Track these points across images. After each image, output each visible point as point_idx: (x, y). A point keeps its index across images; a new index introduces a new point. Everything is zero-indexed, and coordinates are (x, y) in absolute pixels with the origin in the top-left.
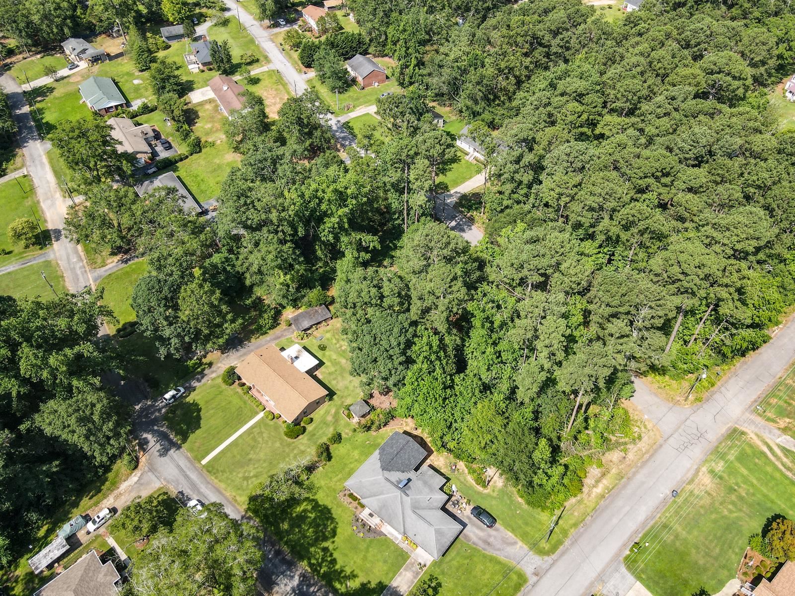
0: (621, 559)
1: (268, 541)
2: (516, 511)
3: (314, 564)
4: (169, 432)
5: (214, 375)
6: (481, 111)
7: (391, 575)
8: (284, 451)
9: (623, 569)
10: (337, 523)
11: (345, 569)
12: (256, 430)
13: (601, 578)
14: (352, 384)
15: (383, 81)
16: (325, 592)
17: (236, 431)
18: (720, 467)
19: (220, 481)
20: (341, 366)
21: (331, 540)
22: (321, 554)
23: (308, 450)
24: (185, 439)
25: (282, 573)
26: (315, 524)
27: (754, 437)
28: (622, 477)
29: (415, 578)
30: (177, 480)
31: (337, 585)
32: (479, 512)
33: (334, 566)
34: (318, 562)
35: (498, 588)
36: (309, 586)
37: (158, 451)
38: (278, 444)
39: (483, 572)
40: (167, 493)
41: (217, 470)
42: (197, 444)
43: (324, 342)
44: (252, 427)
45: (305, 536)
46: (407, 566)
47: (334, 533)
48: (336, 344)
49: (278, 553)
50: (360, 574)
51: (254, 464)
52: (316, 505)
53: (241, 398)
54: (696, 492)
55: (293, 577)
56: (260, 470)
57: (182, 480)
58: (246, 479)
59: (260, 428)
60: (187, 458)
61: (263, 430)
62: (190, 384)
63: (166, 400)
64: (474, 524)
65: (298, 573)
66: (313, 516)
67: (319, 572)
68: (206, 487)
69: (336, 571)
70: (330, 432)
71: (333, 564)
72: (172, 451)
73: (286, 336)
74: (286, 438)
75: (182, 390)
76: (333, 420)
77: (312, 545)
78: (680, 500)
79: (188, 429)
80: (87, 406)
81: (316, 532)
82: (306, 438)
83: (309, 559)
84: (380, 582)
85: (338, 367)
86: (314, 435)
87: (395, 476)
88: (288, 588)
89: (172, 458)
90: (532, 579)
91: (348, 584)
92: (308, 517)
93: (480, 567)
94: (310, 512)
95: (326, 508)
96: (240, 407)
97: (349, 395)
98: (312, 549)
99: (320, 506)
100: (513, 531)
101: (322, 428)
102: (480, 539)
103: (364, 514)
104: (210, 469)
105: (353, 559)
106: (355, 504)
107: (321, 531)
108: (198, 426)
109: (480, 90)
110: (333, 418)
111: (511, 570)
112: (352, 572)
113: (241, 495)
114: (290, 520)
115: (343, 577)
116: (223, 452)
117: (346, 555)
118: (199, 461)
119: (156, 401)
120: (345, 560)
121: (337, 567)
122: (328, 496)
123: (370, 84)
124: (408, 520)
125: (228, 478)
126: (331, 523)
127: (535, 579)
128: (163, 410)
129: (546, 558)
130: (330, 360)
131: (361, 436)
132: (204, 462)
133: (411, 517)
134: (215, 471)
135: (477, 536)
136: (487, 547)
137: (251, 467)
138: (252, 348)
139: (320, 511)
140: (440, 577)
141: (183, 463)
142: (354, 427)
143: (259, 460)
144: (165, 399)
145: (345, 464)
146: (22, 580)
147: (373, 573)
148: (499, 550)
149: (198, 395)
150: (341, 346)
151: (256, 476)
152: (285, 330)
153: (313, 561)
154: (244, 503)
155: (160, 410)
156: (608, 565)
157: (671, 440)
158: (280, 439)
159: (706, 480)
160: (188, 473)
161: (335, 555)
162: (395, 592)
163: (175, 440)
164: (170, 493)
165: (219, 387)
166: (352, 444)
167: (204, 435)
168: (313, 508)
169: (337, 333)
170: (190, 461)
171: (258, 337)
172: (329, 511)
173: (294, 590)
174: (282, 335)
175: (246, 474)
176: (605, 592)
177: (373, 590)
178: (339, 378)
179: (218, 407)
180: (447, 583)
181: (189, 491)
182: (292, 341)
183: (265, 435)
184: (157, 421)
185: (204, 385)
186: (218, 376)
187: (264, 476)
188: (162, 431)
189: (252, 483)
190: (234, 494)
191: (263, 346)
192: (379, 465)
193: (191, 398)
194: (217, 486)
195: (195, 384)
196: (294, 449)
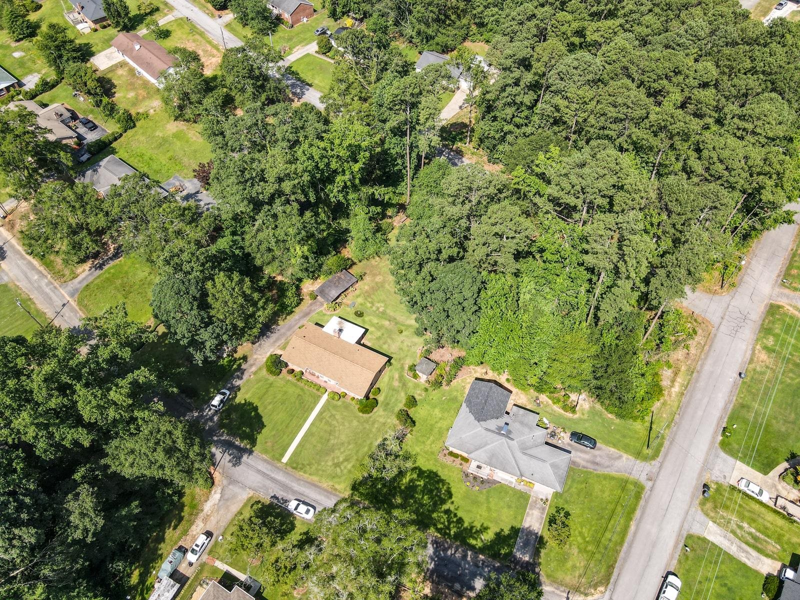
0: (717, 445)
2: (610, 427)
3: (441, 529)
4: (232, 439)
5: (254, 369)
6: (434, 34)
7: (520, 518)
8: (364, 428)
9: (722, 454)
10: (449, 484)
11: (474, 525)
12: (326, 415)
13: (706, 466)
14: (405, 344)
15: (312, 15)
16: (463, 551)
17: (305, 421)
18: (770, 341)
19: (310, 474)
20: (386, 329)
21: (450, 501)
22: (445, 517)
23: (389, 420)
24: (253, 442)
26: (426, 490)
27: (791, 309)
28: (693, 372)
29: (542, 514)
30: (265, 486)
31: (472, 542)
32: (578, 437)
33: (462, 525)
34: (445, 526)
35: (621, 501)
36: (445, 550)
37: (230, 461)
38: (355, 423)
39: (603, 491)
40: (259, 502)
41: (303, 464)
42: (269, 444)
43: (360, 308)
44: (321, 413)
45: (422, 505)
46: (531, 506)
47: (450, 495)
48: (371, 307)
50: (490, 525)
51: (339, 449)
52: (421, 473)
53: (295, 386)
54: (758, 369)
56: (347, 453)
57: (268, 483)
58: (337, 465)
59: (329, 410)
60: (265, 461)
61: (334, 412)
62: (232, 384)
63: (216, 407)
64: (577, 450)
65: (429, 541)
66: (422, 483)
67: (449, 534)
68: (299, 485)
69: (466, 529)
70: (403, 398)
71: (460, 523)
72: (245, 458)
73: (315, 310)
74: (361, 414)
75: (228, 393)
76: (401, 385)
77: (433, 511)
78: (748, 379)
79: (252, 431)
80: (165, 436)
81: (431, 498)
82: (381, 410)
83: (435, 525)
84: (512, 527)
85: (383, 331)
86: (388, 404)
87: (493, 424)
89: (248, 465)
90: (649, 485)
91: (483, 537)
92: (417, 486)
93: (597, 487)
94: (417, 480)
95: (431, 472)
96: (299, 395)
97: (407, 356)
98: (435, 515)
99: (425, 472)
100: (614, 446)
101: (392, 395)
102: (588, 461)
103: (472, 468)
104: (295, 465)
105: (478, 513)
106: (459, 461)
107: (436, 495)
108: (262, 426)
109: (431, 11)
110: (399, 382)
111: (627, 482)
112: (482, 526)
113: (339, 483)
114: (401, 494)
115: (475, 533)
116: (300, 445)
117: (469, 511)
118: (279, 460)
119: (202, 410)
120: (471, 516)
121: (466, 525)
122: (428, 460)
123: (298, 21)
124: (521, 463)
125: (317, 470)
126: (443, 485)
127: (650, 484)
128: (216, 418)
129: (653, 462)
130: (372, 325)
131: (435, 394)
132: (285, 459)
133: (523, 460)
134: (300, 466)
135: (584, 460)
136: (596, 467)
137: (337, 453)
138: (283, 331)
139: (428, 477)
140: (565, 506)
141: (262, 466)
142: (423, 387)
143: (343, 443)
144: (213, 406)
145: (431, 425)
147: (501, 521)
148: (608, 467)
149: (246, 393)
150: (378, 308)
151: (347, 460)
152: (311, 305)
153: (440, 526)
154: (345, 490)
155: (211, 419)
156: (708, 454)
157: (722, 328)
158: (355, 417)
159: (763, 356)
160: (273, 475)
161: (460, 514)
162: (529, 533)
163: (242, 445)
164: (262, 501)
165: (267, 380)
166: (429, 404)
167: (273, 433)
168: (418, 476)
169: (369, 296)
170: (268, 463)
171: (286, 318)
172: (436, 475)
173: (432, 559)
174: (311, 310)
175: (336, 461)
176: (714, 478)
177: (509, 537)
178: (389, 341)
179: (275, 400)
180: (574, 510)
181: (282, 493)
182: (325, 315)
183: (338, 417)
184: (214, 431)
185: (248, 381)
186: (260, 369)
187: (355, 458)
188: (224, 440)
189: (345, 467)
190: (331, 483)
191: (294, 326)
192: (472, 417)
193: (240, 398)
194: (309, 480)
195: (237, 382)
196: (373, 423)
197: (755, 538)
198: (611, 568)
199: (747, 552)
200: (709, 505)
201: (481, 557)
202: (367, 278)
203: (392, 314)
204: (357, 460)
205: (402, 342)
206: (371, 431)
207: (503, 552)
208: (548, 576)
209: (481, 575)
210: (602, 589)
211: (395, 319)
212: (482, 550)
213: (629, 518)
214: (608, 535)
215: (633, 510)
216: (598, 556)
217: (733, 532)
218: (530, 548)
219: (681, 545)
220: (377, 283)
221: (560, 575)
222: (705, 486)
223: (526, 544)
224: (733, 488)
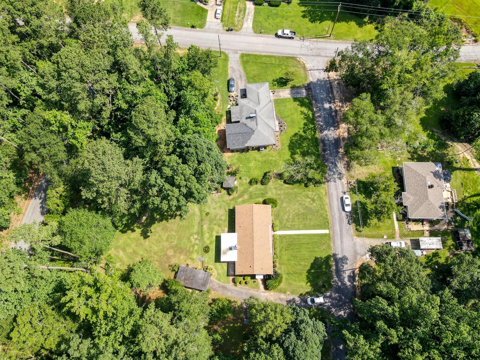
0: (203, 29)
1: (325, 159)
4: (334, 273)
5: (283, 296)
7: (288, 100)
8: (284, 198)
9: (207, 27)
10: (291, 137)
11: (303, 118)
12: (288, 225)
14: (215, 206)
16: (317, 118)
17: (299, 235)
19: (326, 212)
20: (210, 224)
21: (299, 133)
22: (307, 132)
23: (272, 187)
24: (328, 258)
25: (328, 140)
26: (300, 146)
29: (280, 91)
30: (347, 233)
31: (311, 116)
34: (311, 131)
35: (254, 61)
36: (322, 126)
37: (347, 264)
38: (284, 205)
39: (254, 70)
40: (357, 229)
42: (324, 247)
43: (201, 251)
44: (289, 229)
45: (309, 145)
46: (279, 97)
47: (296, 134)
49: (324, 150)
50: (299, 111)
51: (304, 204)
52: (293, 154)
53: (280, 257)
55: (326, 135)
56: (304, 199)
57: (344, 232)
58: (313, 200)
59: (285, 225)
60: (334, 243)
61: (285, 221)
62: (301, 303)
64: (238, 87)
65: (322, 135)
66: (298, 150)
67: (314, 127)
68: (335, 214)
69: (307, 121)
70: (253, 188)
71: (306, 124)
72: (340, 256)
73: (218, 284)
75: (309, 300)
76: (245, 194)
77: (308, 138)
79: (322, 264)
81: (303, 142)
83: (314, 135)
84: (294, 101)
85: (212, 226)
86: (262, 194)
88: (331, 132)
89: (342, 251)
90: (241, 52)
91: (306, 112)
92: (301, 152)
93: (253, 73)
94: (298, 154)
95: (290, 149)
96: (286, 250)
97: (223, 201)
98: (310, 137)
99: (291, 152)
100: (227, 71)
101: (255, 194)
102: (242, 80)
103: (277, 129)
104: (327, 224)
105: (297, 118)
107: (300, 141)
108: (316, 259)
111: (243, 61)
112: (301, 114)
113: (322, 193)
115: (306, 116)
116: (314, 228)
117: (299, 123)
118: (329, 234)
119: (329, 308)
120: (300, 121)
121: (305, 121)
122: (284, 153)
125: (322, 209)
126: (293, 140)
127: (239, 52)
128: (328, 294)
129: (227, 53)
132: (326, 231)
134: (325, 220)
136: (243, 76)
137: (307, 204)
139: (293, 149)
140: (271, 83)
141: (338, 242)
142: (240, 180)
143: (300, 204)
145: (262, 163)
146: (447, 246)
147: (294, 107)
149: (302, 287)
150: (196, 239)
151: (308, 197)
152: (214, 290)
153: (313, 133)
154: (323, 188)
155: (330, 297)
160: (339, 232)
161: (302, 126)
162: (292, 93)
163: (334, 264)
164: (355, 228)
165: (287, 279)
166: (249, 172)
167: (317, 249)
168: (295, 154)
169: (189, 251)
170: (334, 240)
171: (234, 301)
172: (289, 146)
173: (329, 130)
174: (219, 287)
175: (312, 202)
176: (221, 28)
177: (299, 101)
178: (218, 217)
179: (297, 263)
180: (271, 78)
181: (345, 221)
182: (218, 274)
183: (286, 217)
184: (336, 289)
185: (293, 293)
186: (280, 291)
187: (304, 193)
188: (337, 277)
189: (312, 195)
190: (324, 198)
191: (236, 291)
192: (253, 136)
193: (308, 288)
194: (329, 210)
195: (298, 300)
196: (279, 194)
197: (240, 11)
198: (287, 58)
199: (248, 13)
200: (236, 28)
201: (315, 109)
202: (174, 261)
203: (196, 227)
204: (304, 191)
205: (215, 209)
206: (284, 193)
207: (307, 101)
208: (306, 80)
209: (323, 106)
210: (298, 59)
211: (199, 223)
212: (312, 110)
213: (260, 56)
214: (274, 62)
215: (255, 55)
216: (285, 63)
217: (243, 18)
218: (299, 90)
219: (260, 35)
220: (175, 252)
221: (303, 76)
222: (228, 31)
223: (298, 93)
224: (222, 21)
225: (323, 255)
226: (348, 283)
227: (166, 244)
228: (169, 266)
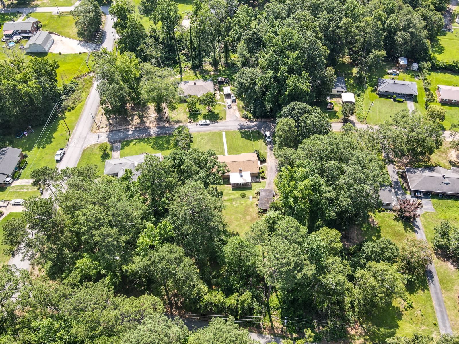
4: (250, 130)
5: (268, 153)
12: (220, 150)
17: (227, 145)
24: (241, 132)
25: (158, 132)
26: (162, 145)
30: (224, 124)
31: (137, 140)
36: (146, 135)
37: (243, 124)
40: (221, 119)
41: (215, 134)
42: (234, 134)
43: (245, 198)
44: (223, 150)
45: (161, 141)
47: (152, 147)
48: (240, 202)
49: (166, 134)
50: (132, 146)
51: (205, 143)
52: (167, 148)
60: (231, 129)
61: (218, 152)
62: (271, 144)
65: (153, 135)
66: (165, 146)
67: (147, 139)
68: (212, 129)
69: (141, 142)
72: (239, 127)
75: (268, 140)
77: (156, 141)
79: (245, 134)
85: (224, 194)
88: (152, 131)
89: (235, 126)
92: (167, 144)
95: (164, 150)
104: (218, 133)
108: (242, 137)
116: (222, 138)
117: (142, 146)
118: (225, 132)
125: (209, 135)
126: (156, 149)
130: (232, 193)
147: (129, 149)
149: (261, 144)
150: (236, 203)
151: (200, 141)
153: (152, 139)
154: (194, 134)
155: (265, 131)
160: (223, 127)
162: (117, 151)
163: (244, 130)
167: (236, 137)
169: (246, 206)
172: (161, 150)
174: (270, 186)
175: (204, 139)
177: (124, 146)
181: (216, 124)
182: (260, 187)
184: (259, 129)
185: (266, 149)
188: (252, 128)
190: (201, 134)
191: (270, 177)
193: (261, 141)
194: (209, 131)
195: (269, 146)
198: (83, 154)
199: (26, 183)
202: (255, 215)
204: (196, 142)
207: (125, 142)
208: (106, 143)
209: (131, 135)
210: (85, 148)
212: (133, 140)
216: (88, 155)
218: (115, 147)
220: (248, 215)
222: (42, 194)
225: (239, 134)
226: (255, 123)
227: (242, 221)
228: (259, 218)
